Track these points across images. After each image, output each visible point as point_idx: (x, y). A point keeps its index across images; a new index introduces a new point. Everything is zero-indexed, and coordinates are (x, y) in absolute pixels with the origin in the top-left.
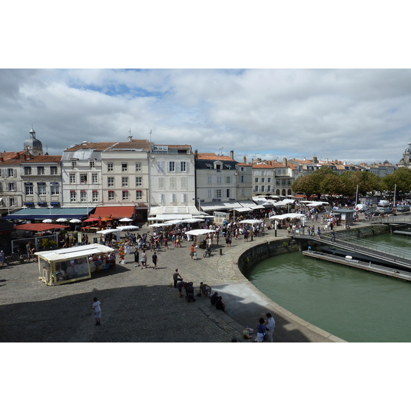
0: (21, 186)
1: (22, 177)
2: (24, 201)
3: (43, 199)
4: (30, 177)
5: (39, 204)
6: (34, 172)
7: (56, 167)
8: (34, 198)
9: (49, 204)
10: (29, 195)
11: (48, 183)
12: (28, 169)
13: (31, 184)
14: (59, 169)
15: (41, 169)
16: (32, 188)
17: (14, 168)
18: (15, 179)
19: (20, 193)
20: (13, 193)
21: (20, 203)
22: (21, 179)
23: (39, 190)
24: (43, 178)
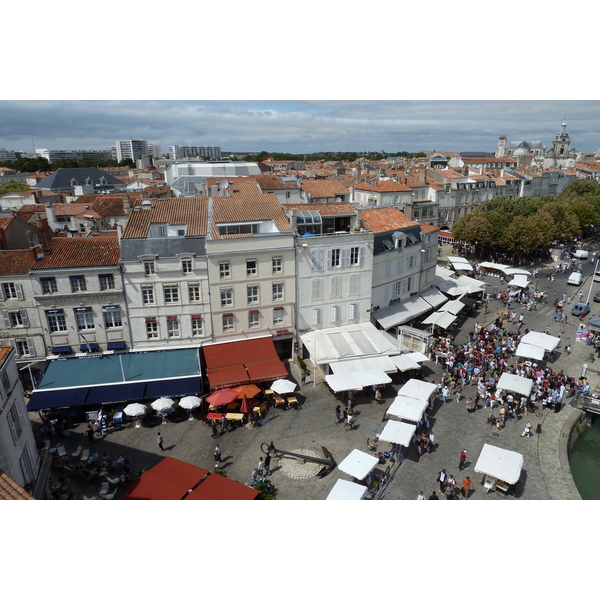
0: (37, 318)
1: (37, 299)
2: (49, 344)
3: (89, 339)
4: (55, 298)
5: (83, 349)
6: (64, 286)
7: (110, 276)
8: (70, 336)
9: (104, 346)
10: (59, 332)
11: (97, 308)
12: (48, 283)
13: (61, 311)
14: (117, 278)
15: (77, 281)
16: (62, 320)
17: (16, 282)
18: (22, 304)
19: (40, 331)
20: (24, 332)
21: (40, 350)
22: (35, 303)
23: (78, 322)
24: (84, 299)
